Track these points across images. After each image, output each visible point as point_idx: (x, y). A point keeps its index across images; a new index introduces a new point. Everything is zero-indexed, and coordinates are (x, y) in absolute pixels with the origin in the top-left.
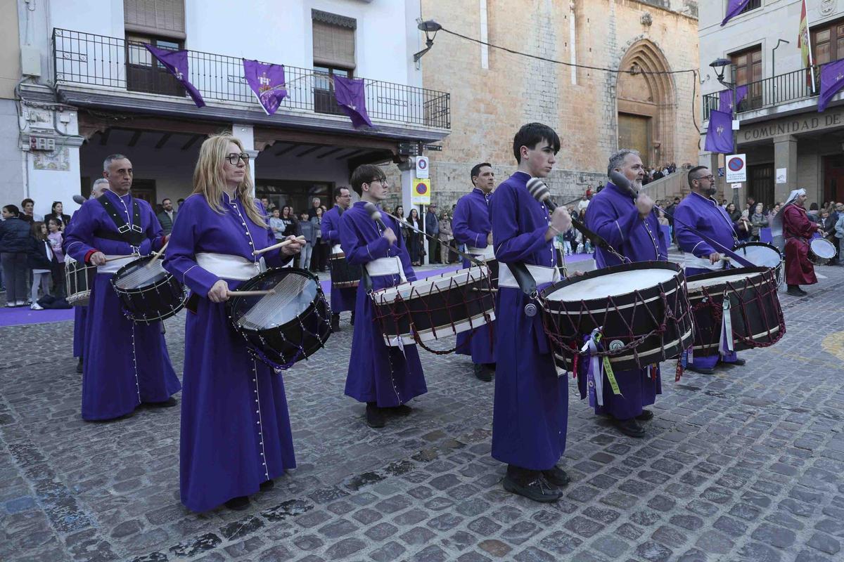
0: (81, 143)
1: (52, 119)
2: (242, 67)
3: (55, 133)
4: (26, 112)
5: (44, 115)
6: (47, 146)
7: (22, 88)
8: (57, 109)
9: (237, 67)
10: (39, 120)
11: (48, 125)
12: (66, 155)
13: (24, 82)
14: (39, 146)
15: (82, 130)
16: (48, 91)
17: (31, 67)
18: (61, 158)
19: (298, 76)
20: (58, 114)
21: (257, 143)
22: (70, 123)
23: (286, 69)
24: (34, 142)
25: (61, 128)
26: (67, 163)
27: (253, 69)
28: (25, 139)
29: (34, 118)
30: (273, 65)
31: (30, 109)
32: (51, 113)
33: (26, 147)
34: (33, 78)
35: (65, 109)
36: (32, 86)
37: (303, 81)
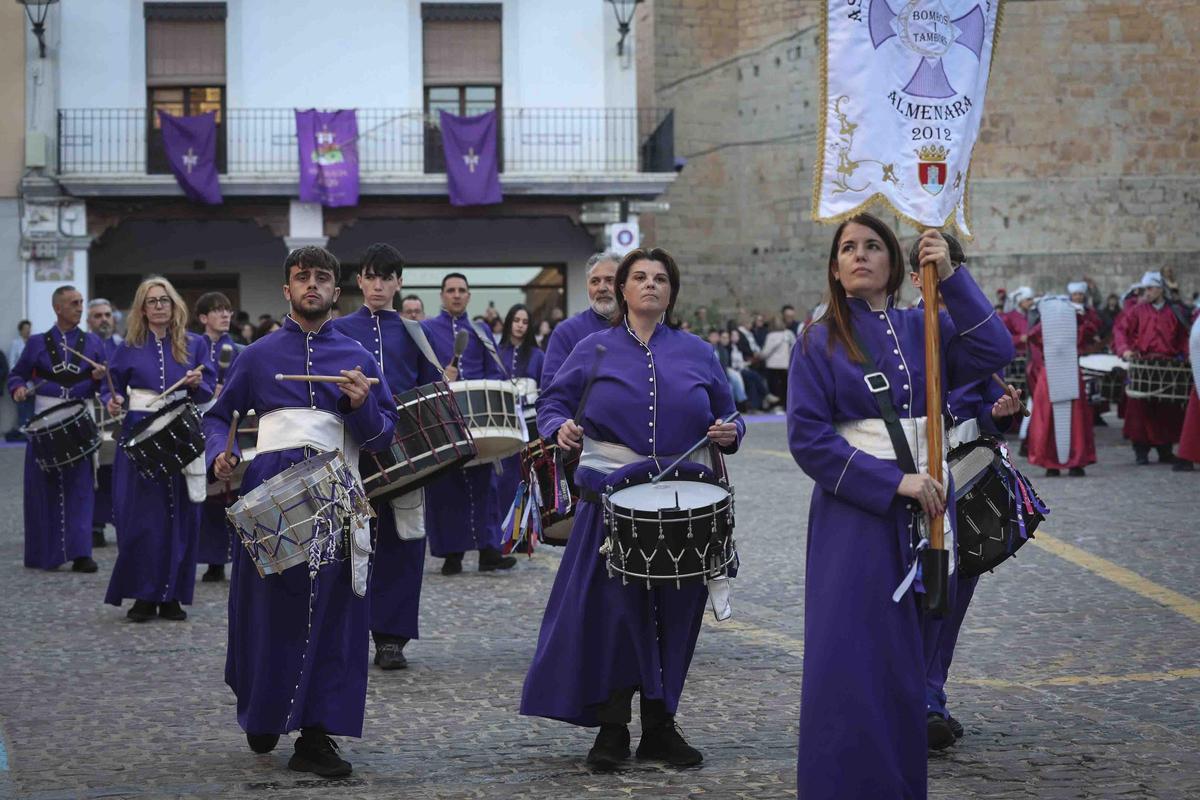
0: (87, 245)
1: (56, 217)
2: (293, 123)
3: (59, 235)
4: (29, 211)
5: (49, 213)
6: (49, 252)
7: (25, 184)
8: (61, 204)
9: (285, 122)
10: (43, 219)
11: (50, 226)
12: (71, 261)
13: (27, 176)
14: (39, 253)
15: (90, 227)
16: (51, 184)
17: (36, 156)
18: (65, 266)
19: (380, 121)
20: (63, 209)
21: (329, 225)
22: (76, 222)
23: (360, 114)
24: (34, 248)
25: (66, 228)
26: (72, 273)
27: (309, 122)
28: (25, 244)
29: (36, 218)
30: (340, 112)
31: (33, 208)
32: (56, 210)
33: (27, 254)
34: (38, 169)
35: (69, 204)
36: (37, 181)
37: (389, 127)
